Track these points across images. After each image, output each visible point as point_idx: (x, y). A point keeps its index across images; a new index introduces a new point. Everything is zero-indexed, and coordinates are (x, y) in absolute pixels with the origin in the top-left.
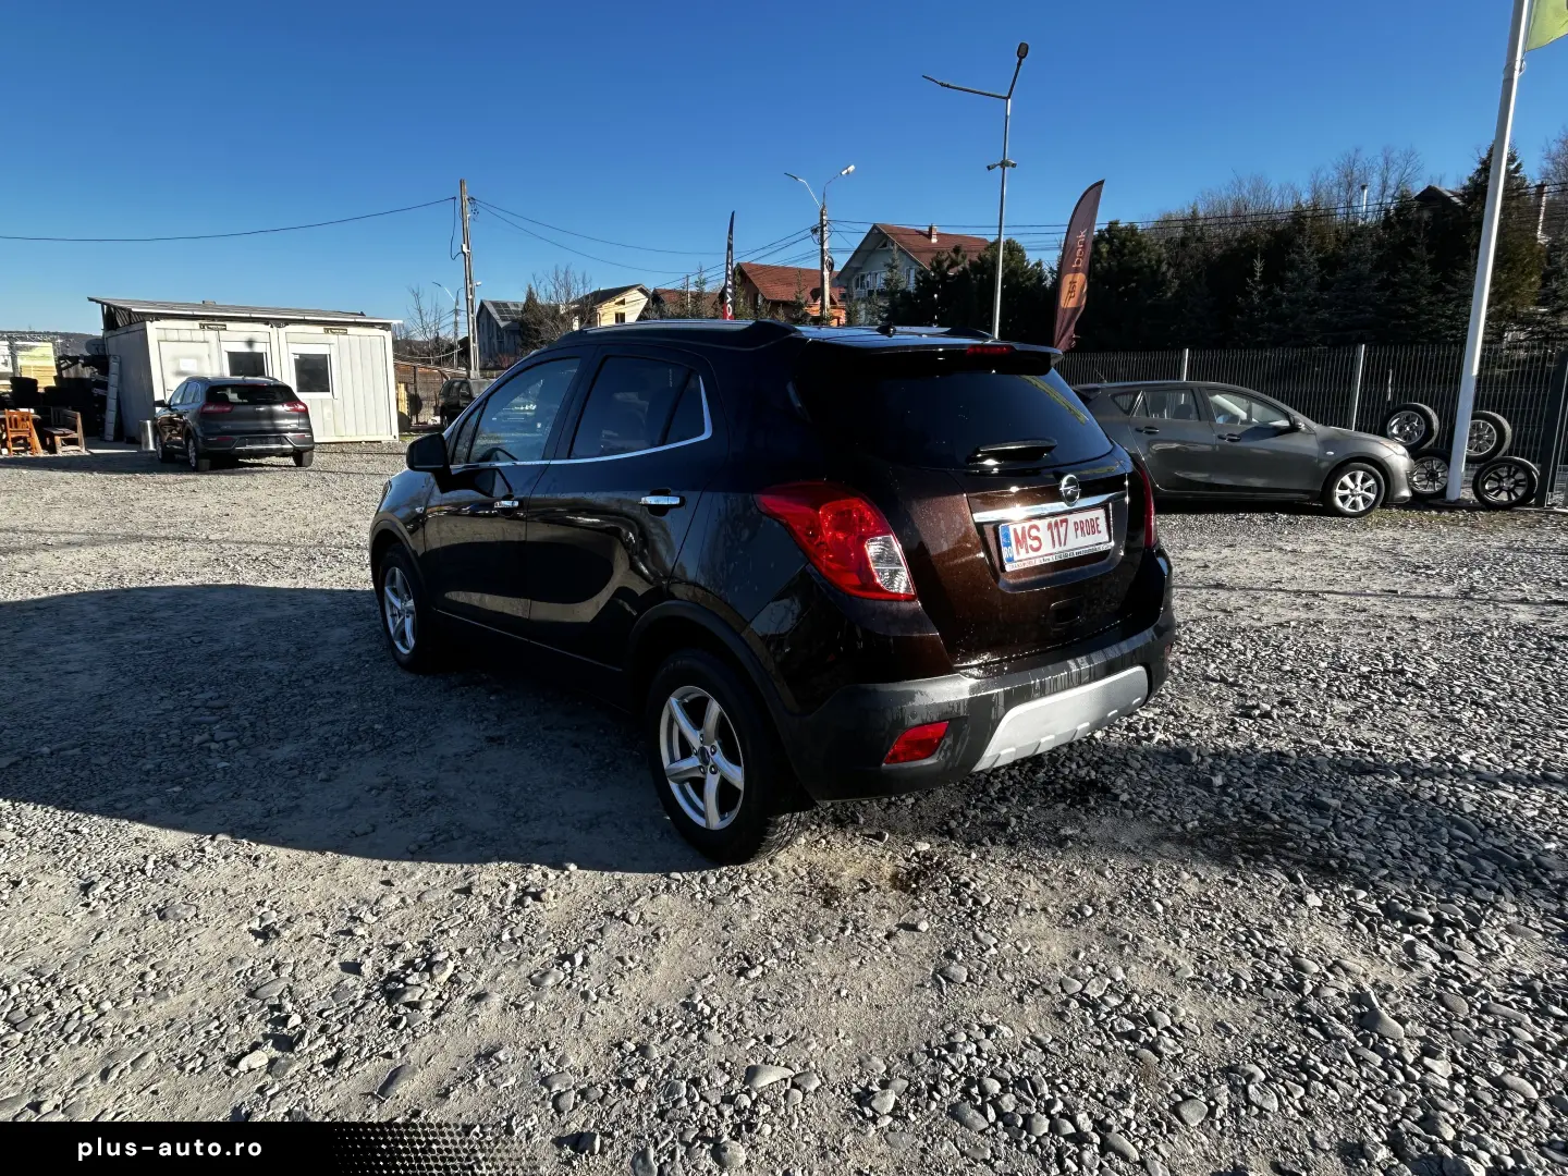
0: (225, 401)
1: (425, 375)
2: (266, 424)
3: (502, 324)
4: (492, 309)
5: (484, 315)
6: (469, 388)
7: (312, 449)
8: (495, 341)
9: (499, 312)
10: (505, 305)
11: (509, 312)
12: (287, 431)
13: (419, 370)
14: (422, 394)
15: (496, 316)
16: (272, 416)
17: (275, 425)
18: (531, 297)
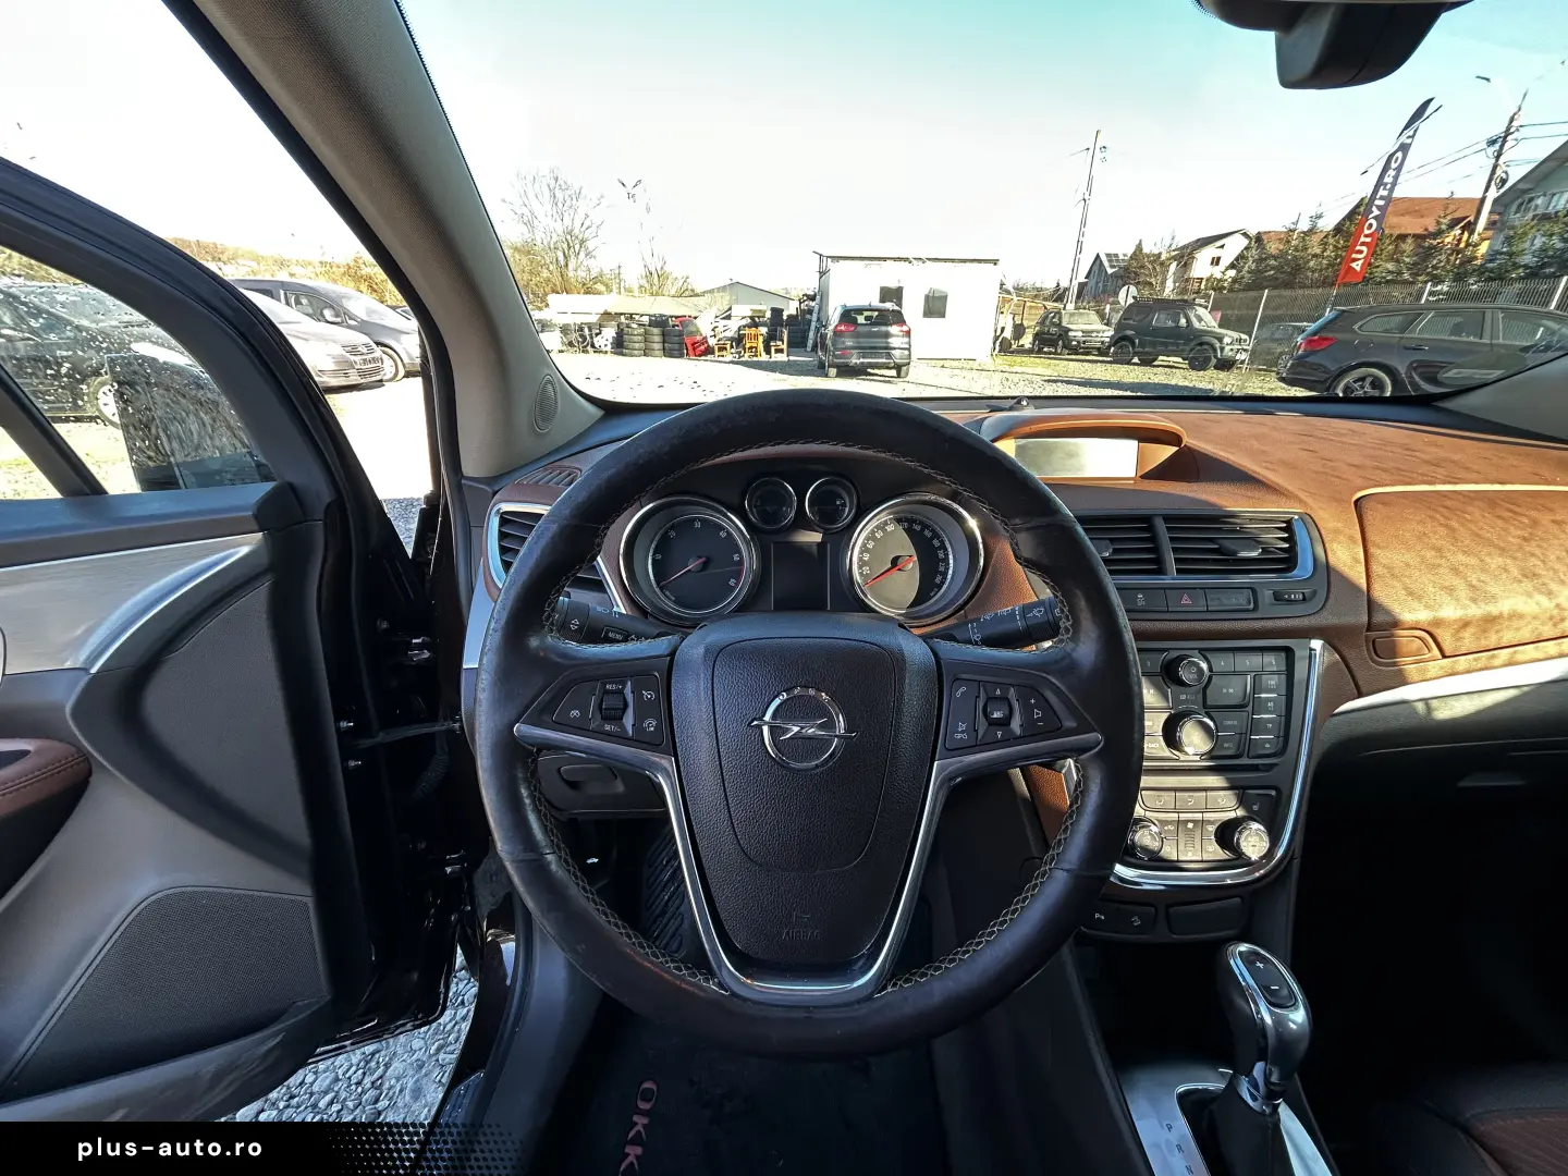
0: (854, 322)
1: (1031, 307)
2: (879, 342)
3: (1110, 271)
4: (1104, 259)
5: (1098, 262)
6: (1060, 319)
7: (909, 364)
8: (1101, 285)
9: (1110, 261)
10: (1116, 255)
11: (1117, 261)
12: (895, 349)
13: (1028, 304)
14: (1025, 323)
15: (1106, 264)
16: (887, 335)
17: (888, 343)
18: (1139, 247)
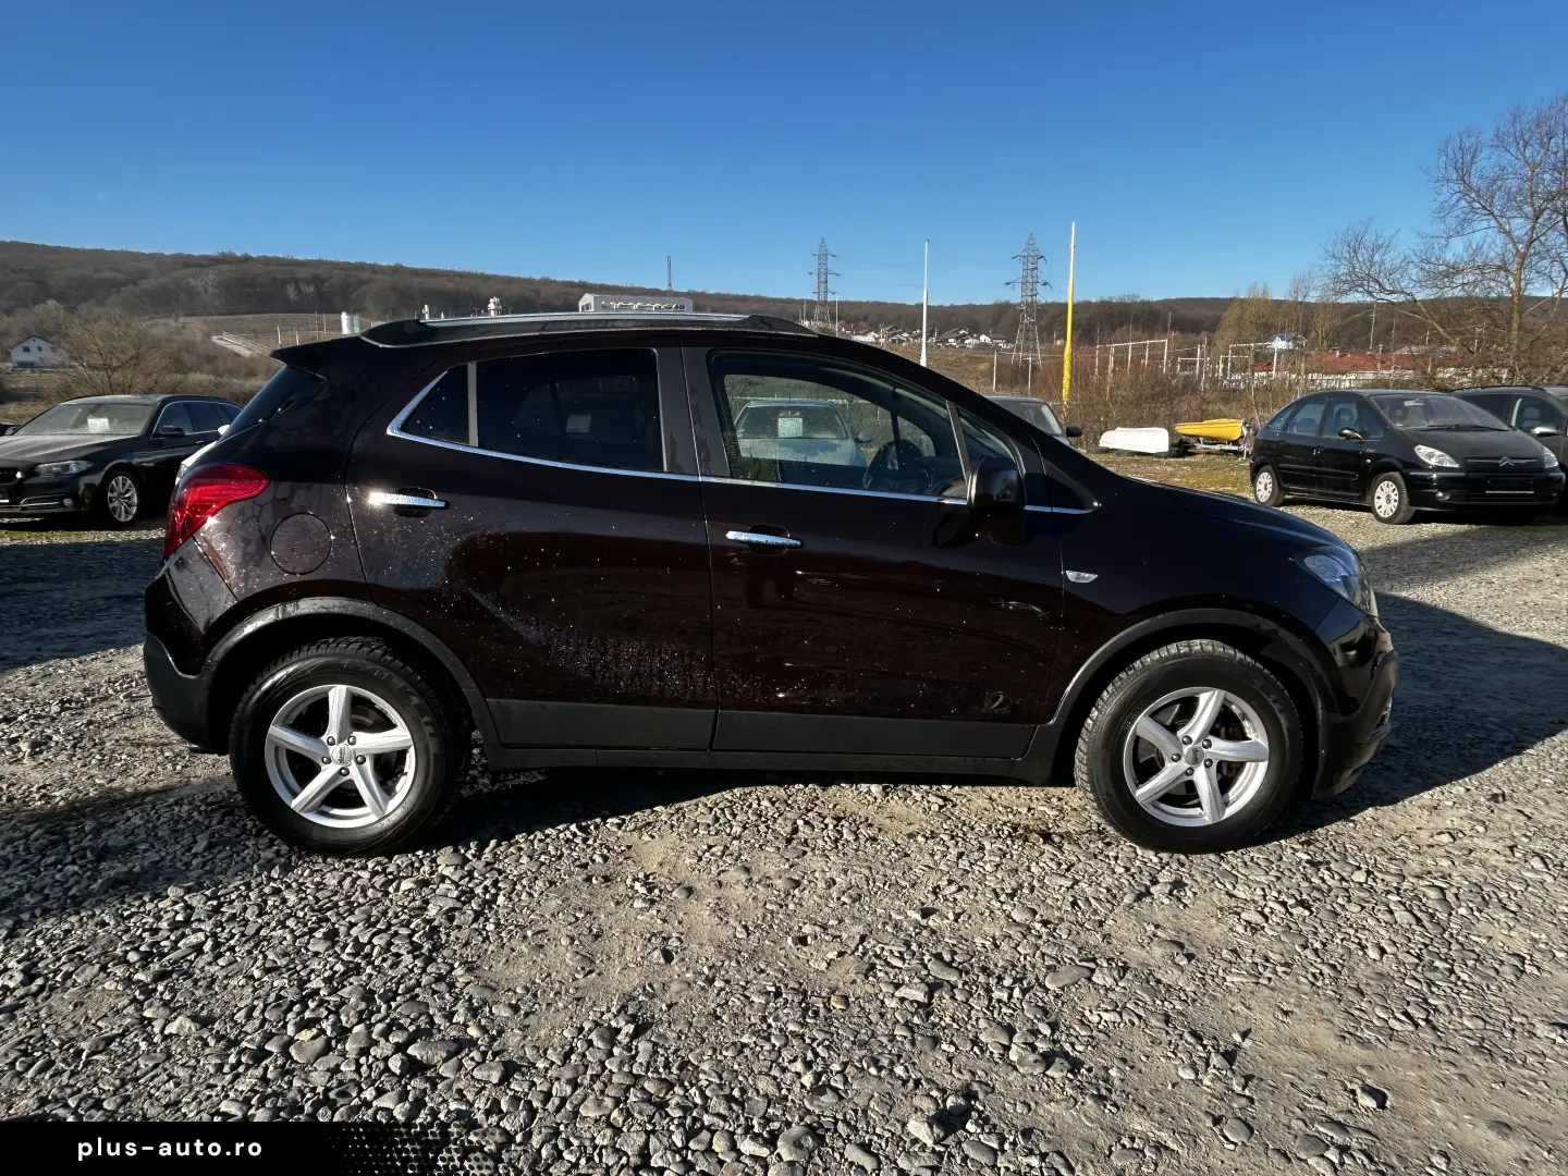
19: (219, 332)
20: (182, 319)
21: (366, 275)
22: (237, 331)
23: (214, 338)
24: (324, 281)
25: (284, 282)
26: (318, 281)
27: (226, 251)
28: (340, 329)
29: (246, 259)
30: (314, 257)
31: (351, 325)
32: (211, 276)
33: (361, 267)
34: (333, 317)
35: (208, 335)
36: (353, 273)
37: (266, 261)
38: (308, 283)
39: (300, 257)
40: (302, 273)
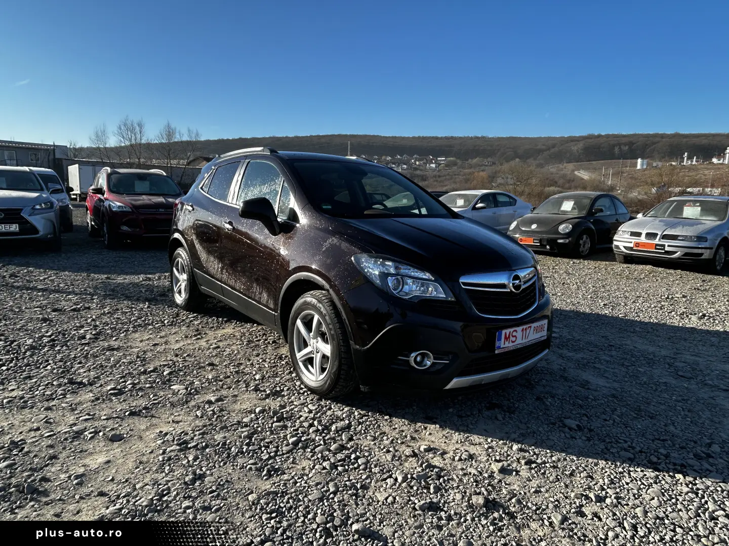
19: (578, 170)
20: (565, 164)
21: (657, 139)
22: (586, 169)
23: (576, 173)
24: (633, 144)
25: (614, 146)
26: (631, 144)
27: (591, 133)
28: (636, 167)
29: (599, 136)
30: (632, 133)
31: (642, 165)
32: (581, 145)
33: (656, 136)
34: (634, 161)
35: (573, 171)
36: (651, 139)
37: (608, 136)
38: (625, 144)
39: (624, 133)
40: (624, 140)
